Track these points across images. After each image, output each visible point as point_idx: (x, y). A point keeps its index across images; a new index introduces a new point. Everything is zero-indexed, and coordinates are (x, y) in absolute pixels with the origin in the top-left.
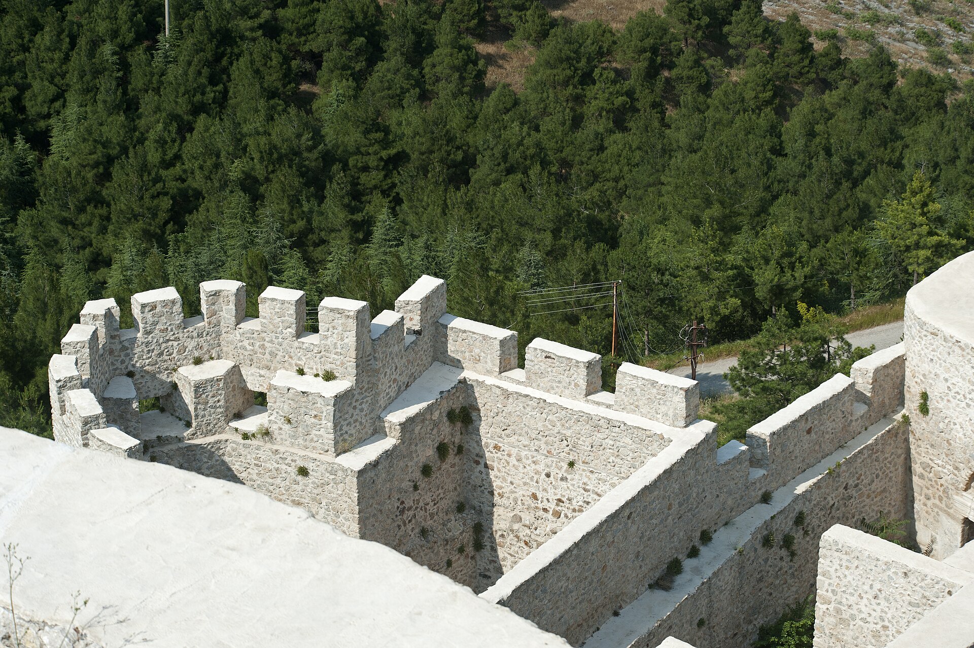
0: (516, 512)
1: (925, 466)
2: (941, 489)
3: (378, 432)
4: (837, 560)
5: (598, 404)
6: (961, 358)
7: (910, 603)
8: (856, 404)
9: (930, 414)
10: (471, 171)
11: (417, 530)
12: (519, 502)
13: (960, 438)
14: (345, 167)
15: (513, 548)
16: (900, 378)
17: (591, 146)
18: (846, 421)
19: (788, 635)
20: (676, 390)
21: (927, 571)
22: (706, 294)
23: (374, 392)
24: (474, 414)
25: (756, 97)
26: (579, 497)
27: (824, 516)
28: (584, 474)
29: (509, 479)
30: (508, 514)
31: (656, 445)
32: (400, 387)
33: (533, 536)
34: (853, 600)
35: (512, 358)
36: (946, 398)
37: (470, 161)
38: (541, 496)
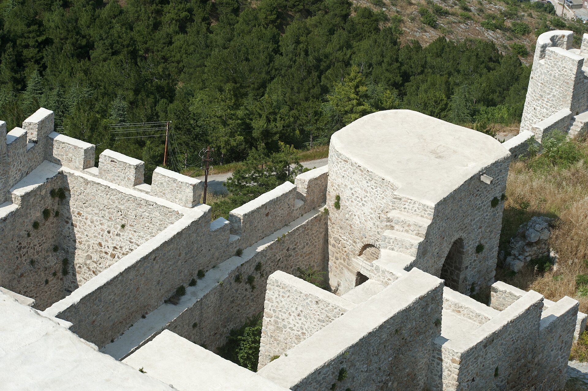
0: (89, 253)
1: (337, 240)
2: (345, 254)
3: (8, 200)
4: (277, 291)
5: (141, 191)
6: (361, 176)
7: (319, 320)
8: (297, 200)
9: (341, 209)
10: (91, 51)
11: (28, 261)
12: (91, 247)
13: (358, 224)
14: (14, 45)
15: (86, 275)
16: (324, 186)
17: (164, 41)
18: (290, 210)
19: (248, 335)
20: (188, 185)
21: (330, 301)
22: (223, 133)
23: (6, 176)
24: (67, 193)
25: (266, 18)
26: (127, 246)
27: (273, 266)
28: (130, 232)
29: (86, 233)
30: (84, 254)
31: (174, 217)
32: (23, 174)
33: (98, 268)
34: (285, 316)
35: (91, 161)
36: (350, 200)
37: (90, 46)
38: (104, 244)
